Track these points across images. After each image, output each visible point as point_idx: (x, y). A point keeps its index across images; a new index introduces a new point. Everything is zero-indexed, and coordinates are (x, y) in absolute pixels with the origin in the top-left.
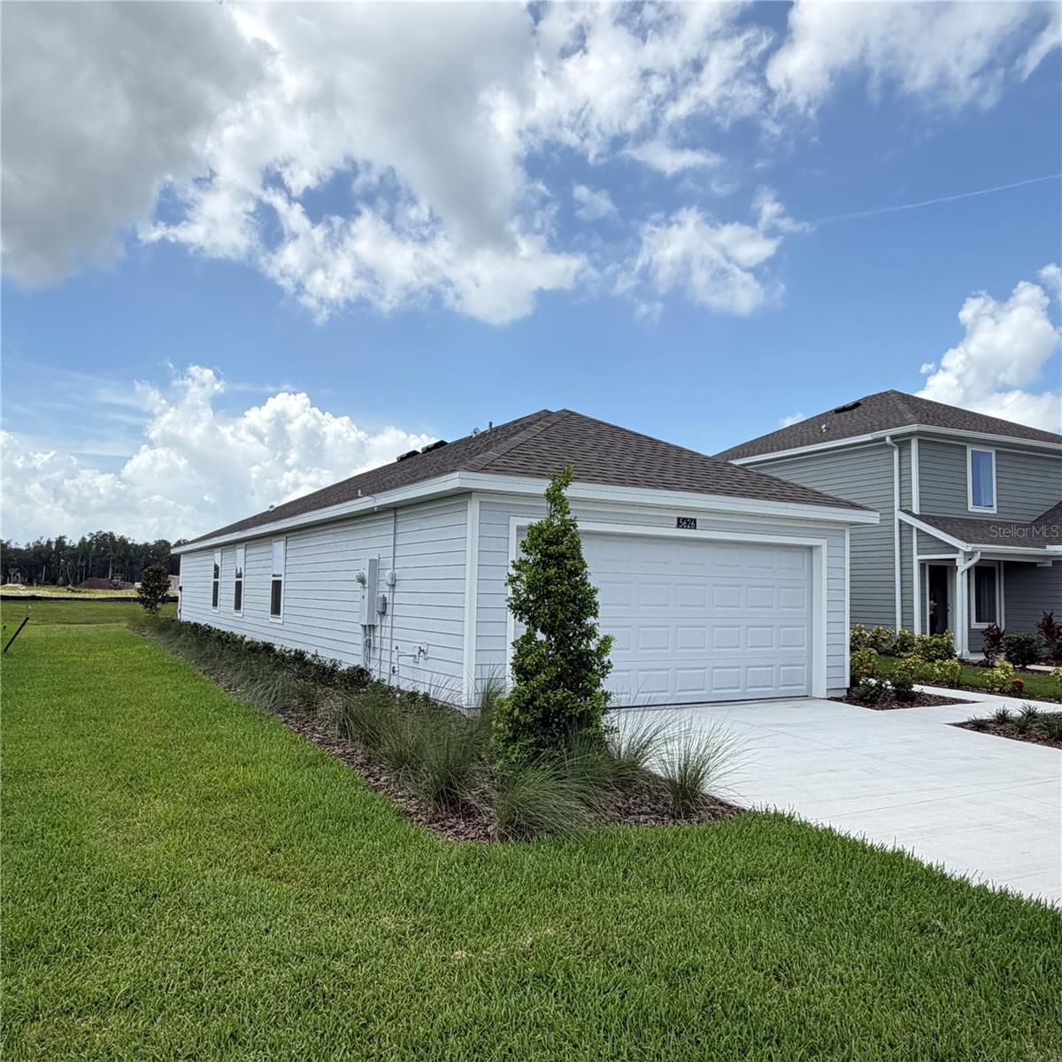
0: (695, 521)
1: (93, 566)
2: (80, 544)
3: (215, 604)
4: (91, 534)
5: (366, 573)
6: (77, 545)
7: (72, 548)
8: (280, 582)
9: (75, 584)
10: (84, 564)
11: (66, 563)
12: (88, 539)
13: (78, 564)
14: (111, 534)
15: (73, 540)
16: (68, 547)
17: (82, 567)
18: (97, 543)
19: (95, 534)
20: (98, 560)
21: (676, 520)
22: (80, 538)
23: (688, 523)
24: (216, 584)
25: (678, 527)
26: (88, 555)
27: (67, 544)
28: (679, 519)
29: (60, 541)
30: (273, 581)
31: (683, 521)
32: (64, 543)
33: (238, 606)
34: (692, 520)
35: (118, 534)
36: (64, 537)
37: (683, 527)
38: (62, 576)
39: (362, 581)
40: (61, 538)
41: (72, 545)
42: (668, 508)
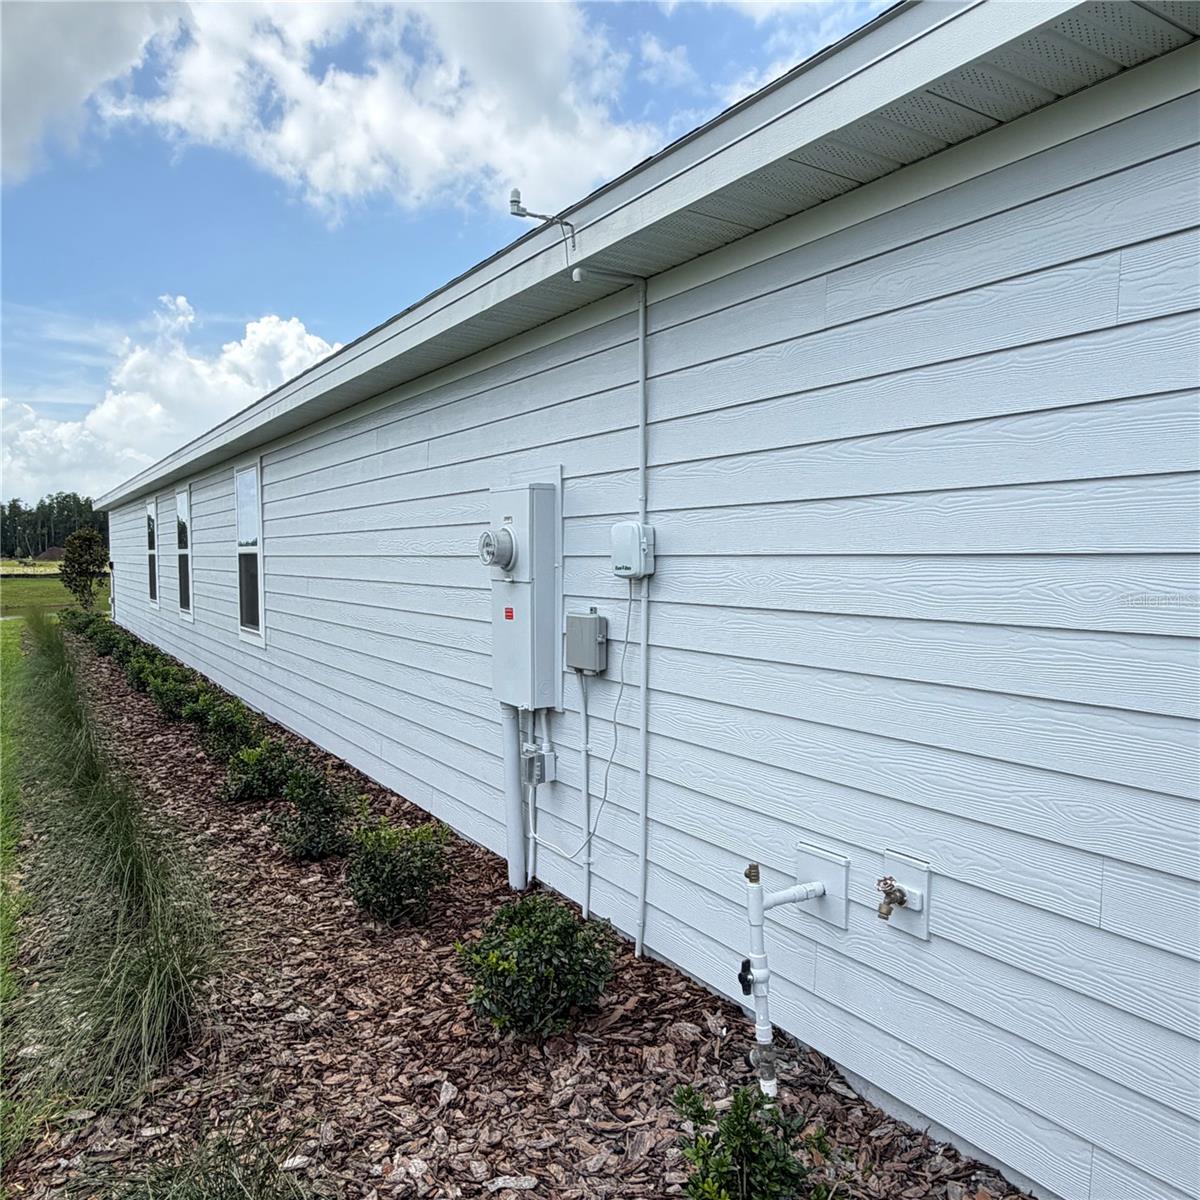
1: (55, 533)
2: (38, 508)
3: (153, 595)
4: (50, 496)
5: (520, 534)
6: (35, 508)
7: (29, 513)
8: (254, 557)
9: (36, 555)
10: (45, 531)
11: (24, 531)
12: (47, 502)
13: (38, 532)
14: (75, 495)
15: (29, 503)
16: (25, 512)
17: (43, 535)
18: (59, 507)
19: (55, 496)
20: (61, 526)
22: (38, 501)
24: (152, 558)
26: (48, 520)
27: (23, 508)
29: (14, 506)
30: (241, 555)
32: (19, 507)
33: (185, 602)
35: (82, 496)
36: (17, 500)
38: (20, 546)
39: (505, 561)
40: (15, 501)
41: (28, 509)
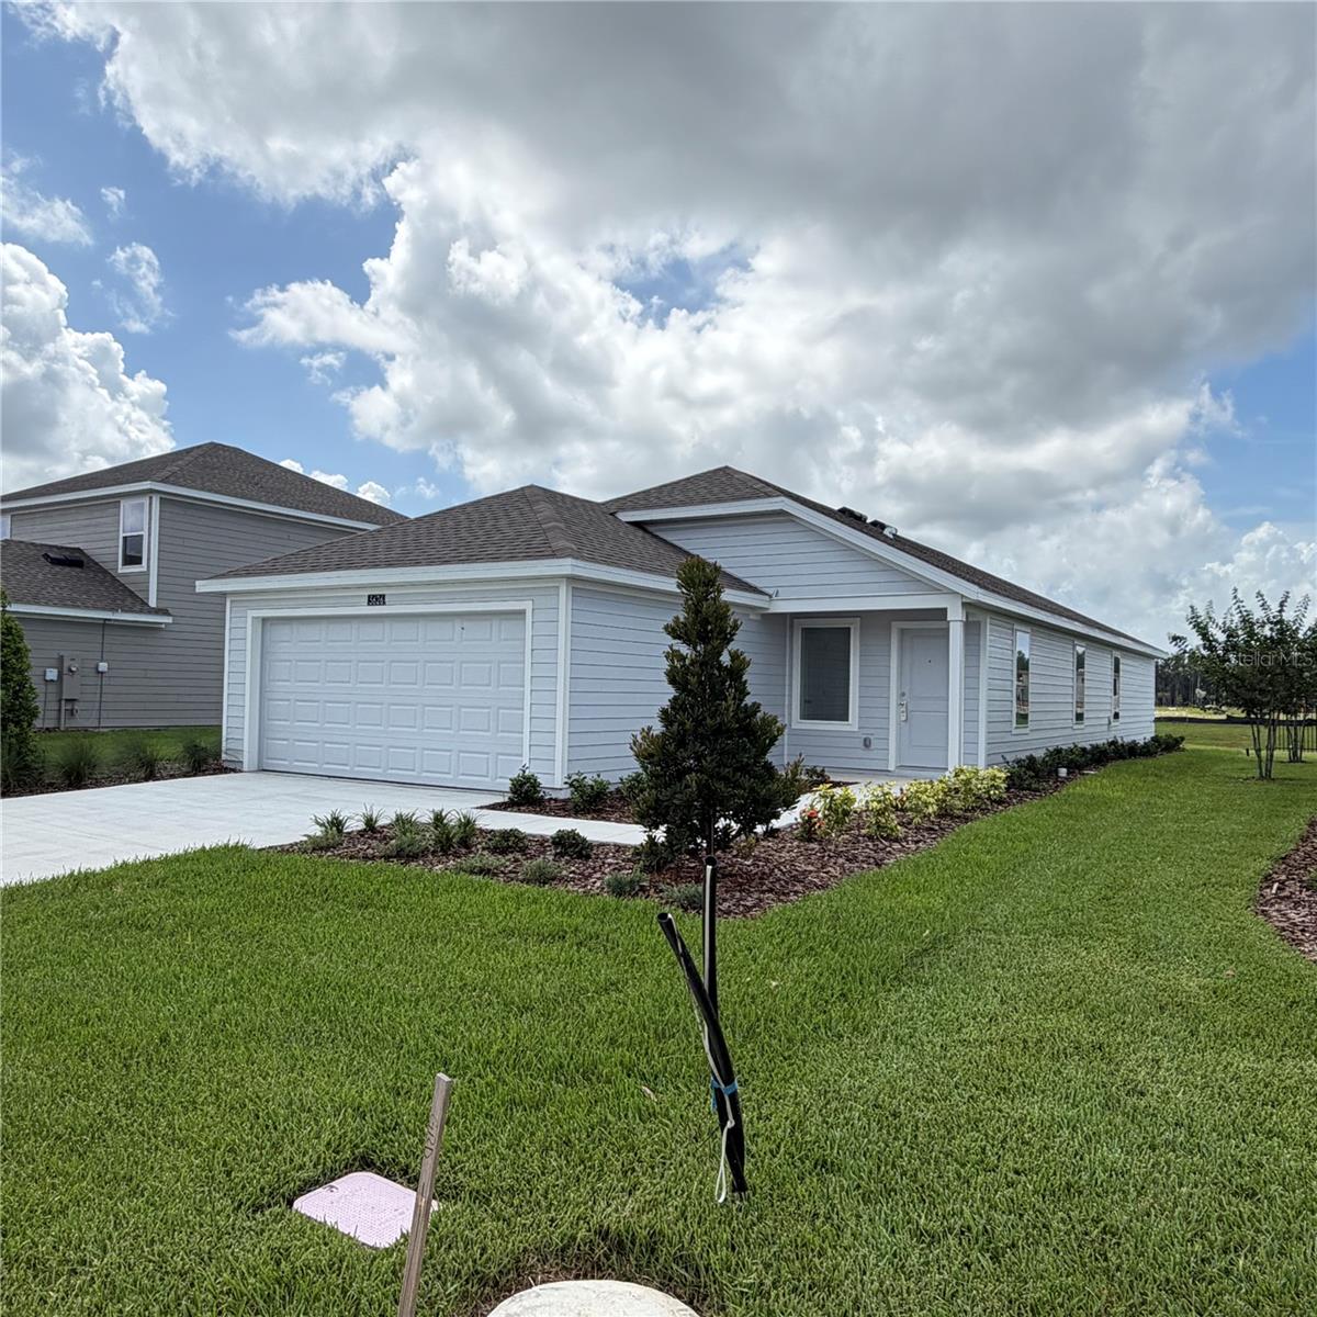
0: (384, 597)
21: (365, 598)
23: (377, 600)
25: (369, 605)
28: (369, 597)
31: (373, 598)
34: (380, 596)
37: (375, 605)
42: (358, 587)
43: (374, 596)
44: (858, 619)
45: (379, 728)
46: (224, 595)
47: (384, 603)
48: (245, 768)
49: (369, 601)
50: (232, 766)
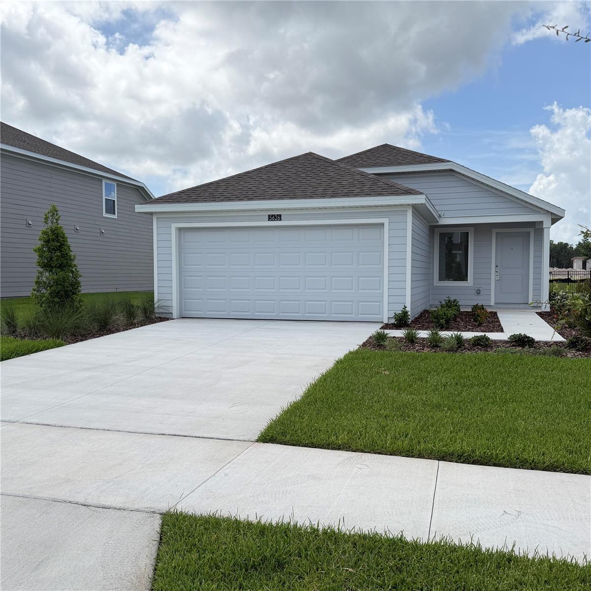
0: (280, 216)
21: (268, 216)
23: (275, 218)
25: (269, 220)
28: (269, 216)
31: (272, 217)
34: (278, 215)
37: (272, 220)
42: (261, 210)
43: (272, 216)
44: (473, 228)
45: (273, 290)
46: (151, 214)
47: (280, 220)
48: (175, 316)
49: (269, 218)
50: (163, 316)
